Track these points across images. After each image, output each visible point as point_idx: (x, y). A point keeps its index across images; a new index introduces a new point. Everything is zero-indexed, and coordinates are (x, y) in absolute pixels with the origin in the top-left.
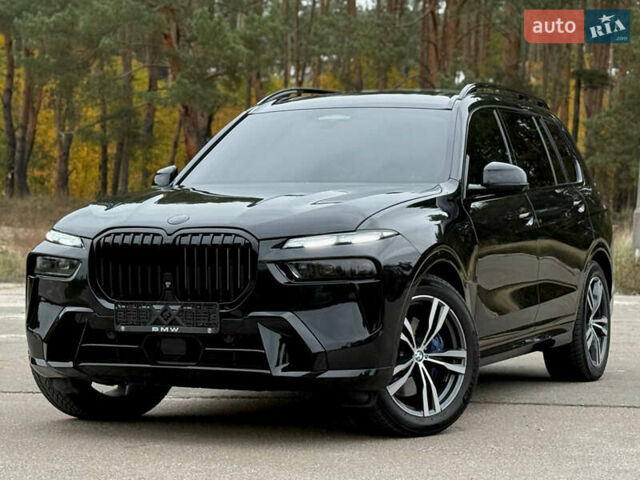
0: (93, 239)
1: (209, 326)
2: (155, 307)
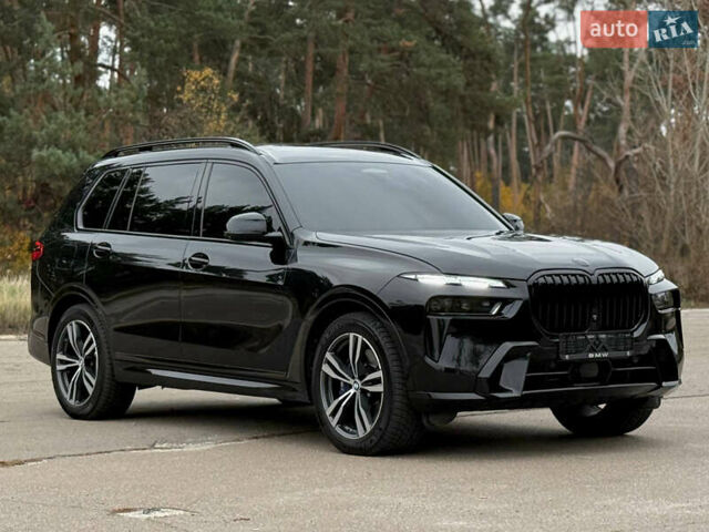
0: (527, 280)
1: (626, 350)
2: (589, 337)
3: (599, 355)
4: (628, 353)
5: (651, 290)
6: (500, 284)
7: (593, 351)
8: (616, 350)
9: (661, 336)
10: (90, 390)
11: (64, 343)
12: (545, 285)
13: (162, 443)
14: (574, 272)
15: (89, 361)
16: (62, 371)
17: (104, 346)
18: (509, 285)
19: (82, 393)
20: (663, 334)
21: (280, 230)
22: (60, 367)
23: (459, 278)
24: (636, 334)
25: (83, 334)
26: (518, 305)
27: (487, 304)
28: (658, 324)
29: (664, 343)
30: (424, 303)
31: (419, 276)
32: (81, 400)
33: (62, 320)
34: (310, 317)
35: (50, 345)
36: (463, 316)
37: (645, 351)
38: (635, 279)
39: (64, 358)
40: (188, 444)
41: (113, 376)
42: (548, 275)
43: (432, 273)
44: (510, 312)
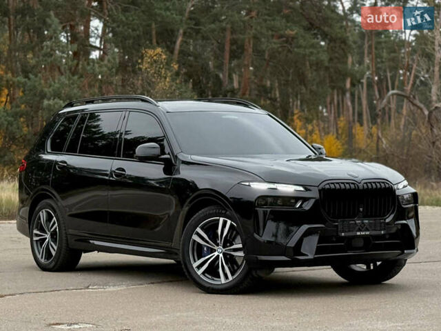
0: (318, 186)
1: (381, 230)
2: (357, 222)
3: (364, 233)
4: (382, 232)
5: (398, 193)
6: (301, 189)
7: (360, 230)
8: (375, 230)
9: (404, 222)
10: (54, 253)
11: (38, 223)
12: (330, 189)
13: (93, 286)
14: (348, 181)
15: (53, 235)
16: (37, 241)
17: (62, 226)
18: (307, 190)
19: (49, 255)
20: (405, 220)
21: (169, 154)
22: (35, 239)
23: (276, 185)
24: (387, 221)
25: (49, 218)
26: (312, 201)
27: (293, 201)
28: (402, 214)
29: (406, 226)
30: (254, 200)
31: (251, 183)
32: (48, 260)
33: (37, 209)
34: (186, 209)
35: (30, 224)
36: (278, 208)
37: (394, 230)
38: (387, 186)
39: (38, 233)
40: (110, 286)
41: (68, 244)
42: (332, 183)
43: (260, 182)
44: (307, 206)
